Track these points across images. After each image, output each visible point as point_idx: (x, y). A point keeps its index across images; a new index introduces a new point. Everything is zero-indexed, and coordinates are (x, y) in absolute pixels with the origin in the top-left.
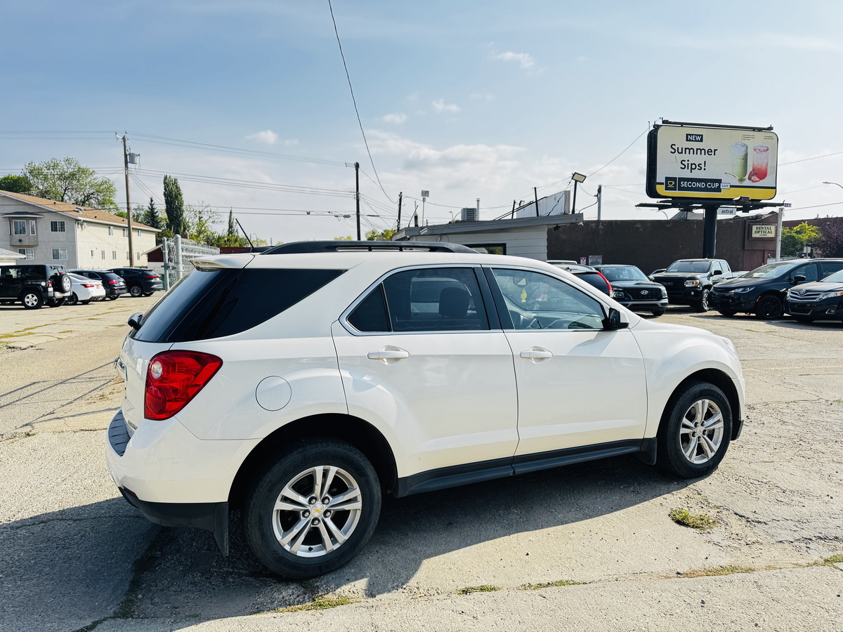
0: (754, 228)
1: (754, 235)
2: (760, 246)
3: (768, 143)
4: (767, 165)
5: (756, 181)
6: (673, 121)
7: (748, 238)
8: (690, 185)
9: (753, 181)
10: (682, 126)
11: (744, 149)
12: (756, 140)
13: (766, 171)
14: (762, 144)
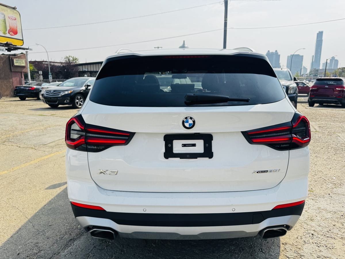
0: (15, 61)
1: (15, 64)
2: (19, 70)
3: (15, 16)
4: (17, 27)
5: (13, 35)
7: (13, 66)
9: (11, 35)
11: (3, 16)
12: (9, 13)
13: (17, 30)
14: (12, 16)
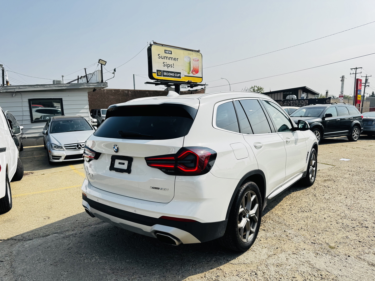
3: (198, 57)
4: (198, 67)
6: (158, 43)
8: (168, 74)
9: (193, 74)
10: (162, 46)
11: (189, 59)
12: (194, 56)
13: (198, 70)
14: (196, 58)
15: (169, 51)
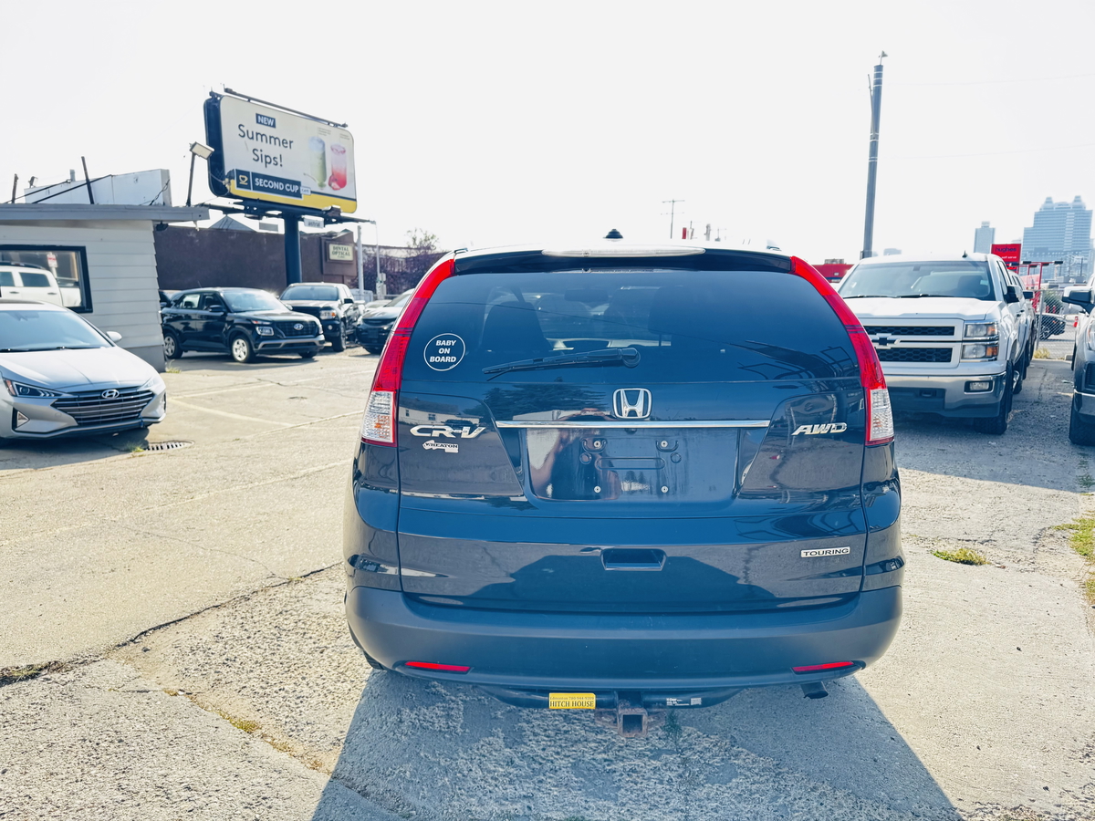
0: (331, 247)
1: (333, 257)
2: (339, 271)
3: (344, 144)
4: (345, 170)
5: (337, 189)
6: (238, 92)
7: (326, 260)
8: (266, 184)
9: (334, 189)
10: (250, 101)
11: (321, 146)
12: (333, 137)
13: (345, 178)
14: (338, 144)
15: (269, 118)
